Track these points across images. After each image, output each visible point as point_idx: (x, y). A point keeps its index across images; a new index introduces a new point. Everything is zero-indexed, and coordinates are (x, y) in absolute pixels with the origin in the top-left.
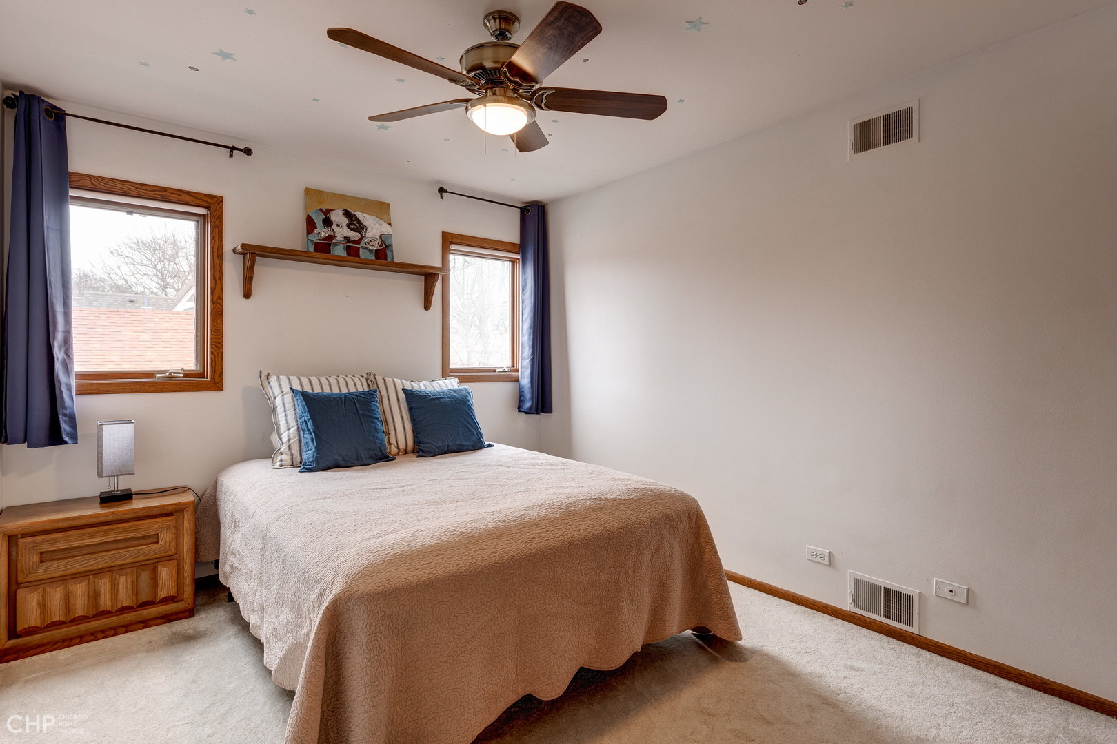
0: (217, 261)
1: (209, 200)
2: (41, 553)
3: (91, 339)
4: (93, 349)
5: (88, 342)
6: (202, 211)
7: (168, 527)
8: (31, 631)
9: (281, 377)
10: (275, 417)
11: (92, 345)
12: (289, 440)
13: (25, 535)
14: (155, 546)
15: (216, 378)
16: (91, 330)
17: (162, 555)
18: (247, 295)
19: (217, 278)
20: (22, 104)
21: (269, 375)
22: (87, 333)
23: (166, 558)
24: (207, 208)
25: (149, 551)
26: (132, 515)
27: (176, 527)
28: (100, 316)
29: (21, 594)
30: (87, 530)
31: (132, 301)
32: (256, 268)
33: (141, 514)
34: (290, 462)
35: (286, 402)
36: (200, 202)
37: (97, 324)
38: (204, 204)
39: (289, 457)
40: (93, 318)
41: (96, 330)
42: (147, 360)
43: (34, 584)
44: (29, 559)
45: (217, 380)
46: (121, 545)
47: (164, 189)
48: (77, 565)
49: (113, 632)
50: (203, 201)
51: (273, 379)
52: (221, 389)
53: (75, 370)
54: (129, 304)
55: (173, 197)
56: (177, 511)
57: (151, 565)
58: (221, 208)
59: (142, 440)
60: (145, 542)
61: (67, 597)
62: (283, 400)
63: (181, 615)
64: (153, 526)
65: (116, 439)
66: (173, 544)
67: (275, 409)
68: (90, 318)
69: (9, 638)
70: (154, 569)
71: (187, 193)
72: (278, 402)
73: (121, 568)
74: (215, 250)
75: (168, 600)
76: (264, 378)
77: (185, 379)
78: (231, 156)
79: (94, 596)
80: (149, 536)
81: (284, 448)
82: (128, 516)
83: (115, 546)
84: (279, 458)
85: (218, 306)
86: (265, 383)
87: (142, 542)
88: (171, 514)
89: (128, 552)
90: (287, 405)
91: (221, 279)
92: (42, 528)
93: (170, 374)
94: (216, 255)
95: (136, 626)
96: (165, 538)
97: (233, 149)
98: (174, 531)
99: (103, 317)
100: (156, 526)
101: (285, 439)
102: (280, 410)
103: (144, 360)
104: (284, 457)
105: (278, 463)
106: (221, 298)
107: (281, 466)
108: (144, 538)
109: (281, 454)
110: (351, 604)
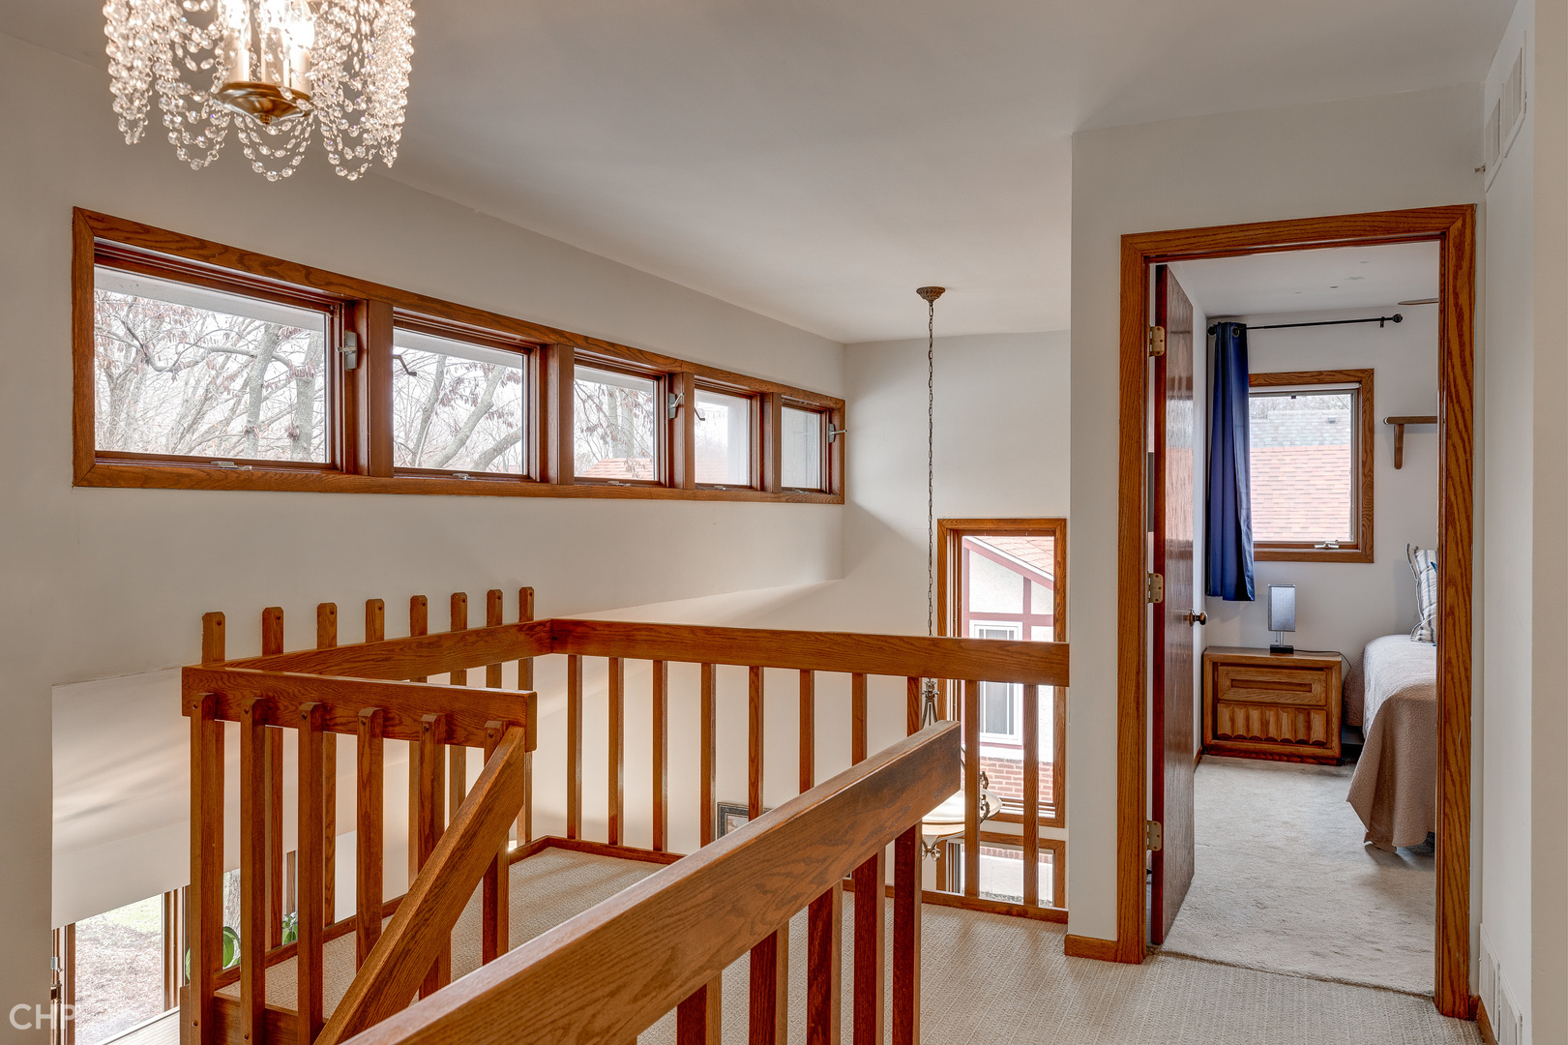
0: (1368, 434)
1: (1360, 375)
2: (1232, 680)
3: (1274, 492)
4: (1276, 506)
5: (1270, 497)
6: (1356, 386)
7: (1320, 680)
8: (1225, 737)
9: (1429, 551)
10: (1420, 592)
11: (1275, 501)
12: (1430, 615)
13: (1223, 664)
14: (1309, 694)
15: (1368, 550)
16: (1274, 479)
17: (1314, 703)
18: (1398, 465)
19: (1368, 451)
20: (1220, 330)
21: (1417, 548)
22: (1270, 483)
23: (1318, 708)
24: (1360, 382)
25: (1304, 698)
26: (1292, 664)
27: (1326, 681)
28: (1285, 458)
29: (1221, 707)
30: (1260, 669)
31: (1332, 422)
32: (1405, 435)
33: (1299, 664)
34: (1429, 638)
35: (1430, 577)
36: (1352, 379)
37: (1281, 470)
38: (1357, 379)
39: (1429, 633)
40: (1277, 462)
41: (1280, 479)
42: (1340, 521)
43: (1228, 703)
44: (1224, 683)
45: (1368, 552)
46: (1284, 687)
47: (1320, 373)
48: (1255, 695)
49: (1278, 758)
50: (1355, 376)
51: (1420, 554)
52: (1371, 561)
53: (1254, 539)
54: (1329, 427)
55: (1328, 379)
56: (1326, 668)
57: (1306, 710)
58: (1372, 381)
59: (1300, 603)
60: (1302, 689)
61: (1248, 719)
62: (1428, 574)
63: (1330, 761)
64: (1306, 677)
65: (1282, 598)
66: (1323, 696)
67: (1419, 584)
68: (1273, 462)
69: (1213, 739)
70: (1309, 715)
71: (1340, 372)
72: (1423, 577)
73: (1284, 706)
74: (1367, 423)
75: (1318, 744)
76: (1411, 551)
77: (1339, 551)
78: (1382, 326)
79: (1265, 724)
80: (1305, 685)
81: (1424, 623)
82: (1288, 664)
83: (1280, 687)
84: (1419, 632)
85: (1369, 478)
86: (1412, 557)
87: (1299, 688)
88: (1321, 669)
89: (1289, 694)
90: (1431, 581)
91: (1372, 451)
92: (1231, 661)
93: (1327, 545)
94: (1367, 428)
95: (1296, 759)
96: (1318, 689)
97: (1383, 319)
98: (1324, 685)
99: (1288, 460)
100: (1310, 677)
101: (1426, 615)
102: (1424, 585)
103: (1336, 521)
104: (1424, 632)
105: (1418, 637)
106: (1371, 471)
107: (1420, 639)
108: (1300, 685)
109: (1422, 628)
110: (1400, 703)
